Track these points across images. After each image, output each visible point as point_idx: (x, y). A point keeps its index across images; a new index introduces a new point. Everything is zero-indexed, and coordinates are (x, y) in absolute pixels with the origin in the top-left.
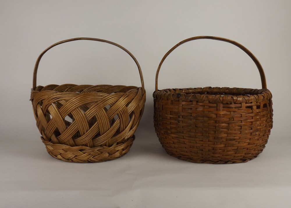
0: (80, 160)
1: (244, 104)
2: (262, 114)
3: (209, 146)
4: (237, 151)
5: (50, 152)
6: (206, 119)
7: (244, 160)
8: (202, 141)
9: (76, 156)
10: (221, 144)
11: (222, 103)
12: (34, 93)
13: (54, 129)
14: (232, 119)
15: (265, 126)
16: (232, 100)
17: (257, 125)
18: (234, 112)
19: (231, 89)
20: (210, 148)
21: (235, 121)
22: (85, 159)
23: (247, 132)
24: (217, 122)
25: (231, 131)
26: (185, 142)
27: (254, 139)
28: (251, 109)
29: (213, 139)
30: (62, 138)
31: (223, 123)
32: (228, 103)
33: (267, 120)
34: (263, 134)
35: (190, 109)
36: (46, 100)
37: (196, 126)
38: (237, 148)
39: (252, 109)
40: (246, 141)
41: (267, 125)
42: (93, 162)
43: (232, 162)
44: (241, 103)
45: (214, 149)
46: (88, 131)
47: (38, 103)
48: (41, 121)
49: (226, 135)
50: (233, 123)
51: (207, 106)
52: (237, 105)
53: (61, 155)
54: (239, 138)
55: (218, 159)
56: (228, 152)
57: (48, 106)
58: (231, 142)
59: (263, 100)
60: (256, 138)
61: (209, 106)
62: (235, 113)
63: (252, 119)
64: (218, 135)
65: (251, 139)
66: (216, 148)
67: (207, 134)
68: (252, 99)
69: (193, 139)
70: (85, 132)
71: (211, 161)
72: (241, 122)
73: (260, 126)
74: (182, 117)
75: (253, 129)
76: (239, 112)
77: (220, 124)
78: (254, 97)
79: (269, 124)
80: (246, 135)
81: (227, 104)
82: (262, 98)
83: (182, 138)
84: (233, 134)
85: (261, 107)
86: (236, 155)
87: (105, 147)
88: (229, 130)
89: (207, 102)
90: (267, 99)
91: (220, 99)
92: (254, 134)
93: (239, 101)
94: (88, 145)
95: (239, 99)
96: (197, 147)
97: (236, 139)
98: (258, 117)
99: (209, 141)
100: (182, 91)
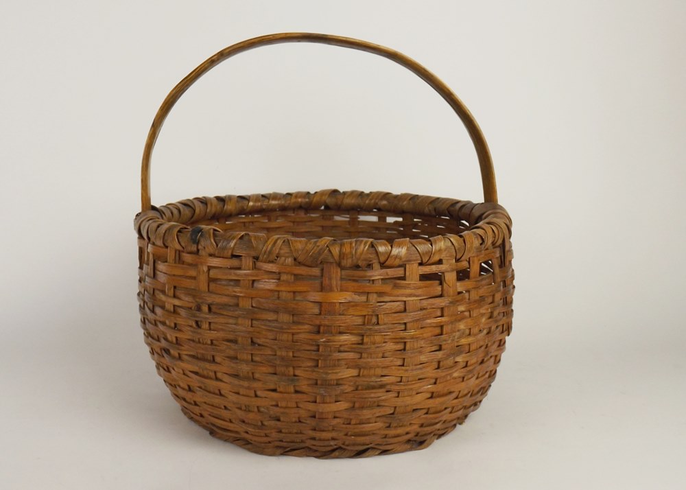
1: (416, 265)
2: (474, 295)
3: (298, 407)
4: (392, 418)
6: (285, 318)
7: (419, 442)
8: (274, 390)
10: (336, 402)
11: (339, 265)
14: (374, 320)
15: (485, 332)
16: (373, 256)
17: (457, 334)
18: (381, 294)
19: (396, 197)
20: (303, 413)
21: (382, 327)
23: (423, 358)
24: (322, 329)
25: (370, 360)
26: (223, 392)
27: (449, 378)
28: (438, 282)
29: (308, 385)
31: (341, 333)
32: (360, 263)
33: (492, 313)
34: (480, 360)
35: (232, 283)
37: (253, 343)
38: (392, 412)
39: (441, 284)
40: (420, 387)
41: (493, 328)
43: (379, 452)
44: (403, 266)
45: (314, 417)
49: (354, 372)
50: (376, 331)
51: (287, 273)
52: (391, 272)
54: (399, 379)
55: (331, 446)
56: (363, 424)
58: (373, 395)
59: (479, 250)
60: (455, 375)
61: (295, 275)
62: (382, 299)
63: (442, 316)
64: (327, 374)
65: (438, 381)
66: (322, 413)
67: (291, 369)
68: (440, 250)
69: (246, 384)
71: (310, 449)
72: (403, 327)
73: (470, 334)
74: (210, 309)
75: (443, 347)
76: (398, 296)
77: (332, 338)
78: (450, 244)
79: (501, 323)
80: (421, 369)
81: (357, 267)
82: (477, 242)
83: (211, 378)
84: (378, 367)
85: (472, 275)
86: (392, 432)
88: (364, 355)
89: (290, 261)
90: (493, 244)
91: (330, 251)
92: (450, 362)
93: (396, 257)
95: (395, 251)
96: (262, 409)
97: (388, 384)
98: (461, 308)
99: (296, 392)
100: (246, 202)
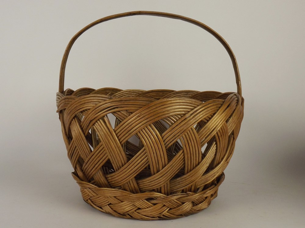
0: (145, 216)
5: (89, 200)
9: (139, 209)
12: (66, 100)
13: (102, 162)
22: (155, 214)
30: (117, 178)
36: (90, 111)
42: (168, 218)
46: (165, 166)
47: (74, 115)
48: (77, 147)
53: (111, 206)
57: (94, 121)
70: (161, 168)
87: (191, 193)
94: (163, 191)
